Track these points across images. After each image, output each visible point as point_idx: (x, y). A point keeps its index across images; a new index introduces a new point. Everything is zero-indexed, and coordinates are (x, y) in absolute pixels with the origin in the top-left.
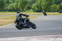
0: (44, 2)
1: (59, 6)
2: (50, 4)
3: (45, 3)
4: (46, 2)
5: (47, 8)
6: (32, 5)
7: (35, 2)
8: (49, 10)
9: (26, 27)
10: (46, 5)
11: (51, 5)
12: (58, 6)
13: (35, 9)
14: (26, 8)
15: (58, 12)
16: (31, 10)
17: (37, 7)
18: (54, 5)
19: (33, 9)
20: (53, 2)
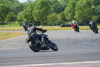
2: (47, 12)
3: (38, 10)
5: (42, 19)
6: (17, 15)
7: (23, 10)
8: (45, 22)
10: (40, 14)
11: (48, 14)
12: (59, 16)
13: (22, 21)
14: (9, 19)
15: (59, 25)
16: (17, 22)
17: (26, 17)
18: (53, 14)
19: (19, 21)
20: (52, 9)
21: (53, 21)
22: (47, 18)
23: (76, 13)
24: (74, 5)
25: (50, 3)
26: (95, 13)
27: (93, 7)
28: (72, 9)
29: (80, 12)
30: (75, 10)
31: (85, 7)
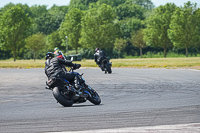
0: (4, 25)
1: (53, 38)
2: (24, 32)
4: (11, 26)
5: (15, 45)
8: (21, 51)
9: (81, 100)
10: (10, 36)
11: (26, 36)
18: (36, 36)
20: (34, 26)
21: (36, 49)
22: (23, 44)
23: (82, 33)
24: (78, 18)
25: (30, 14)
26: (119, 33)
27: (116, 21)
28: (73, 26)
29: (91, 31)
30: (80, 27)
31: (99, 21)
